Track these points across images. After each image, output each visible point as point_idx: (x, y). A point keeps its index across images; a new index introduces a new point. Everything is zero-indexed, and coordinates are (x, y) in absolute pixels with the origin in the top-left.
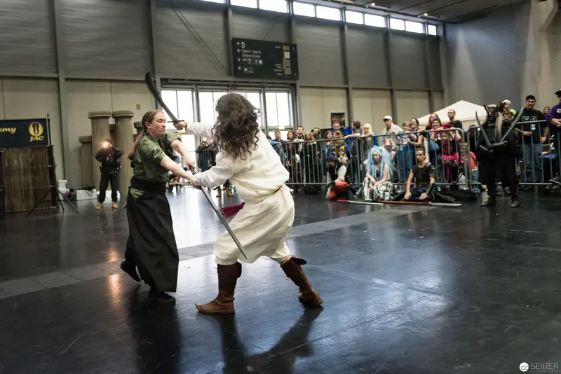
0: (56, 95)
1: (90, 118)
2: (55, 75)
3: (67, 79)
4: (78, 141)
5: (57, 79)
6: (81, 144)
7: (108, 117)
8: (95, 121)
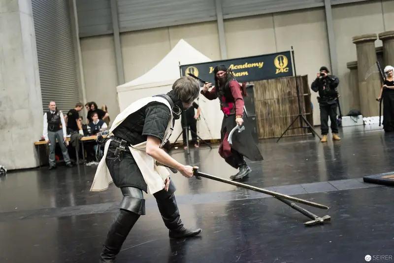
0: (323, 23)
1: (354, 43)
2: (321, 4)
3: (333, 6)
4: (346, 66)
5: (323, 8)
6: (349, 70)
7: (374, 40)
8: (360, 45)
